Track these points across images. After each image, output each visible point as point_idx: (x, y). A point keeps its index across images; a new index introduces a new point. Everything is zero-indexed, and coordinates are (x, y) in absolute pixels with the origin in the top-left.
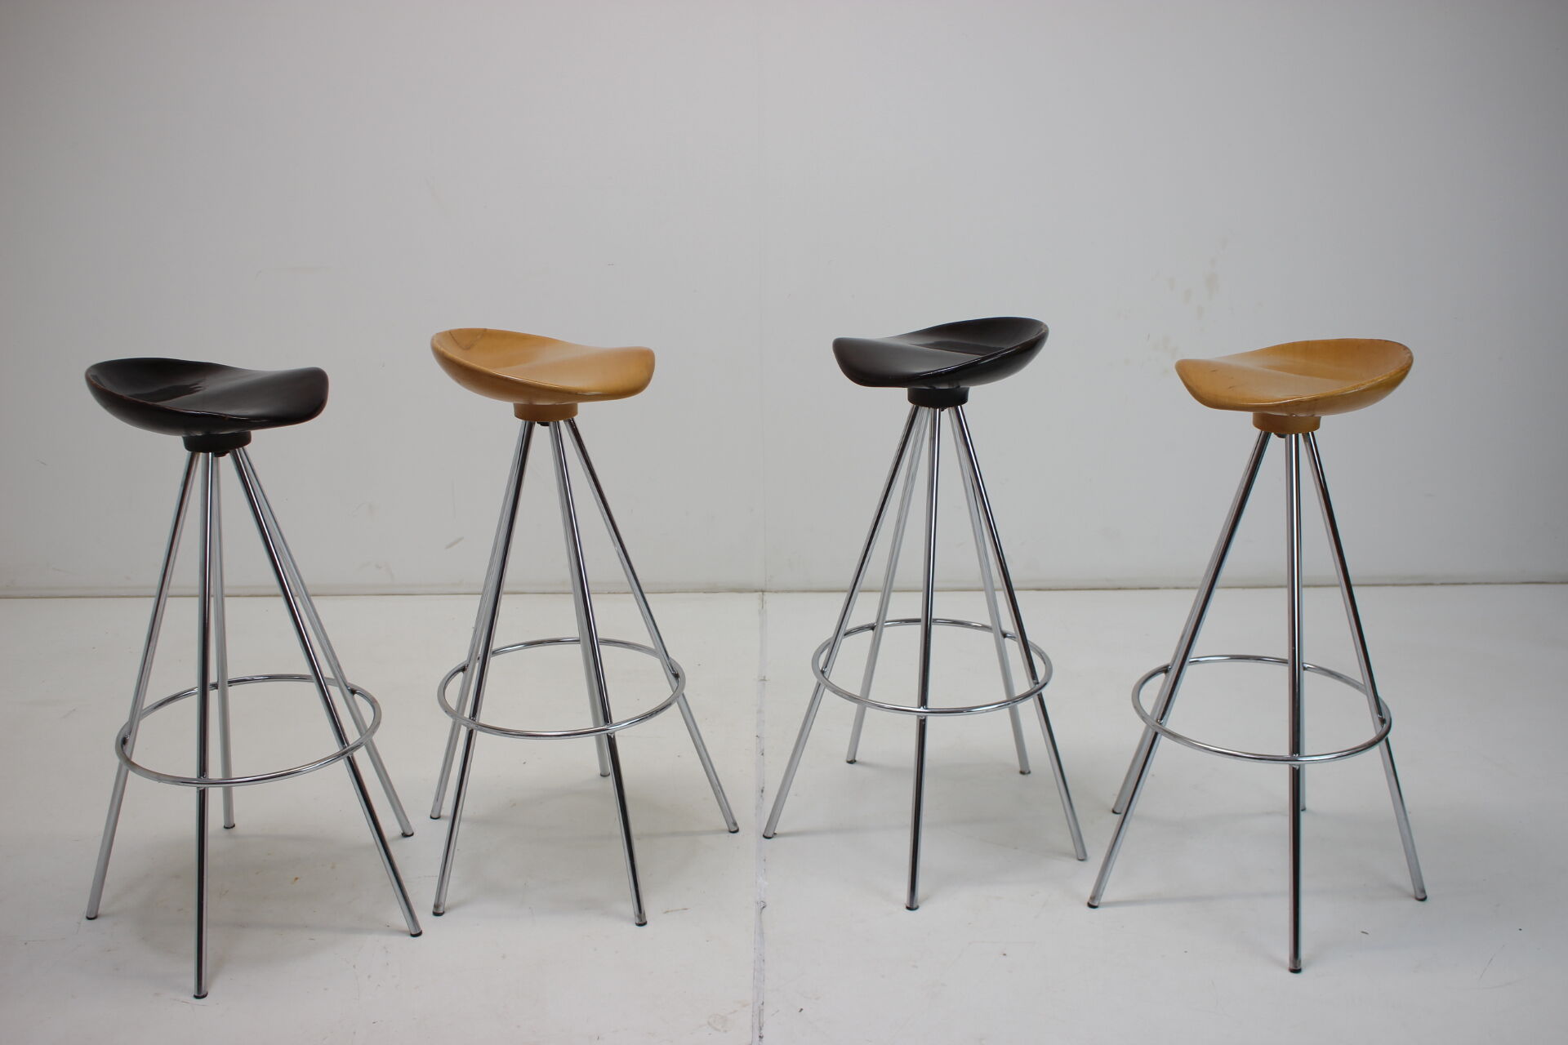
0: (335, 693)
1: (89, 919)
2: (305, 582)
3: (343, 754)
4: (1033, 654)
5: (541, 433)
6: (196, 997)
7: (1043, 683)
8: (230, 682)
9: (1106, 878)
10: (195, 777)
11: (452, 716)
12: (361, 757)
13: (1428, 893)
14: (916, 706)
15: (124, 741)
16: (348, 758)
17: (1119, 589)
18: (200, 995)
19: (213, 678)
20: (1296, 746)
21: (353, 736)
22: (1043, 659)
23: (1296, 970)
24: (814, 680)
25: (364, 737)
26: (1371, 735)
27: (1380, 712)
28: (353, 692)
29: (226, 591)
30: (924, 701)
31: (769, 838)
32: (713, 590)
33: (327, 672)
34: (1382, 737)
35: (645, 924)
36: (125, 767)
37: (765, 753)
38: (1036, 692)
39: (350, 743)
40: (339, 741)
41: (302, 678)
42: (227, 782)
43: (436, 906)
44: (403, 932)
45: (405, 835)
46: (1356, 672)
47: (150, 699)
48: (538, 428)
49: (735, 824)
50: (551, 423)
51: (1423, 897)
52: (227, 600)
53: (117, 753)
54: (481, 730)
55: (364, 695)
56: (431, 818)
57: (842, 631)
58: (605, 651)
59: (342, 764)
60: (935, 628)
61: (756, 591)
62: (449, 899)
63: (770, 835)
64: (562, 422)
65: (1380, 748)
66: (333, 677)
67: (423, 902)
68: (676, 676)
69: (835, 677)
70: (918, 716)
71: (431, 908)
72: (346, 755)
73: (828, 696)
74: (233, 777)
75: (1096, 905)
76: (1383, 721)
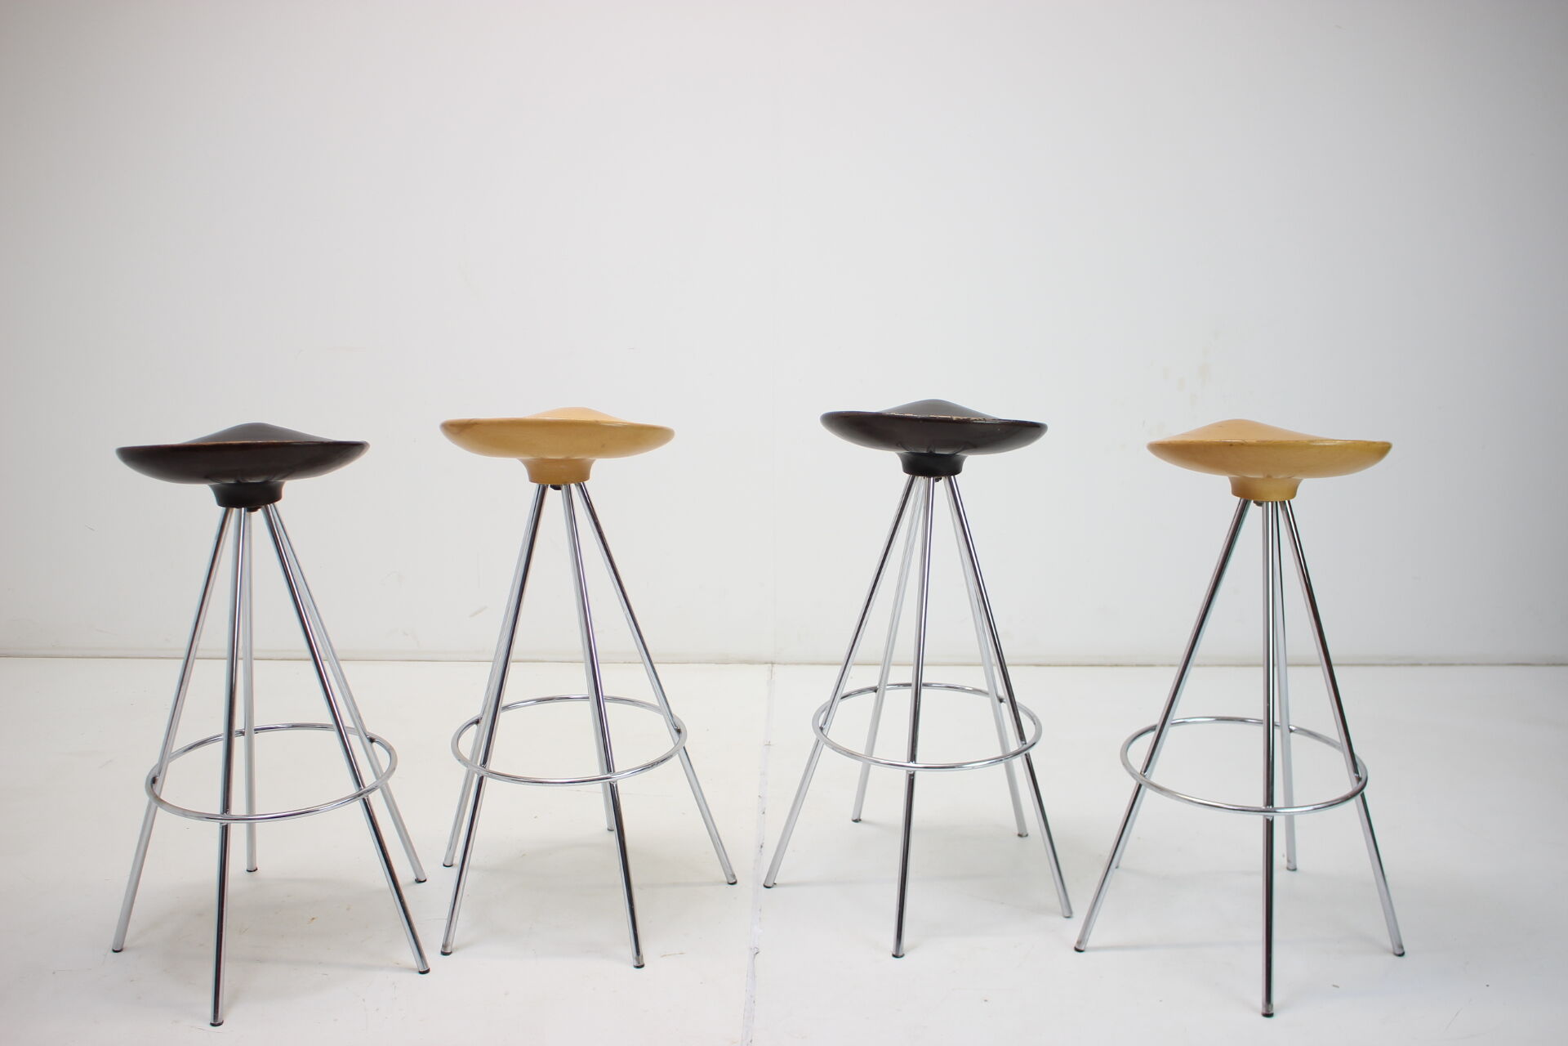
0: (355, 741)
1: (115, 951)
2: (335, 647)
3: (359, 795)
4: (1022, 716)
5: (554, 497)
6: (213, 1025)
7: (1032, 743)
8: (255, 730)
9: (1091, 925)
10: (219, 813)
11: (464, 764)
12: (376, 800)
13: (1406, 949)
14: (906, 761)
15: (154, 781)
16: (364, 799)
17: (1117, 665)
18: (216, 1023)
19: (239, 724)
20: (1270, 799)
21: (369, 779)
22: (1033, 720)
23: (1268, 1015)
24: (813, 737)
25: (380, 780)
26: (1348, 789)
27: (1356, 771)
28: (372, 740)
29: (255, 655)
30: (913, 758)
31: (769, 887)
32: (725, 661)
33: (347, 721)
34: (1359, 792)
35: (642, 966)
36: (154, 804)
37: (766, 812)
38: (1025, 752)
39: (366, 786)
40: (356, 784)
41: (324, 727)
42: (249, 819)
43: (445, 946)
44: (411, 969)
45: (418, 881)
46: (1334, 732)
47: (180, 742)
48: (550, 492)
49: (734, 876)
50: (563, 487)
51: (1401, 952)
52: (255, 663)
53: (147, 791)
54: (489, 777)
55: (383, 744)
56: (444, 865)
57: (840, 694)
58: (610, 708)
59: (358, 805)
60: (924, 692)
61: (766, 663)
62: (457, 938)
63: (770, 885)
64: (573, 486)
65: (1356, 801)
66: (353, 726)
67: (432, 944)
68: (679, 731)
69: (833, 734)
70: (907, 771)
71: (440, 948)
72: (362, 797)
73: (826, 750)
74: (257, 813)
75: (1082, 949)
76: (1359, 779)
